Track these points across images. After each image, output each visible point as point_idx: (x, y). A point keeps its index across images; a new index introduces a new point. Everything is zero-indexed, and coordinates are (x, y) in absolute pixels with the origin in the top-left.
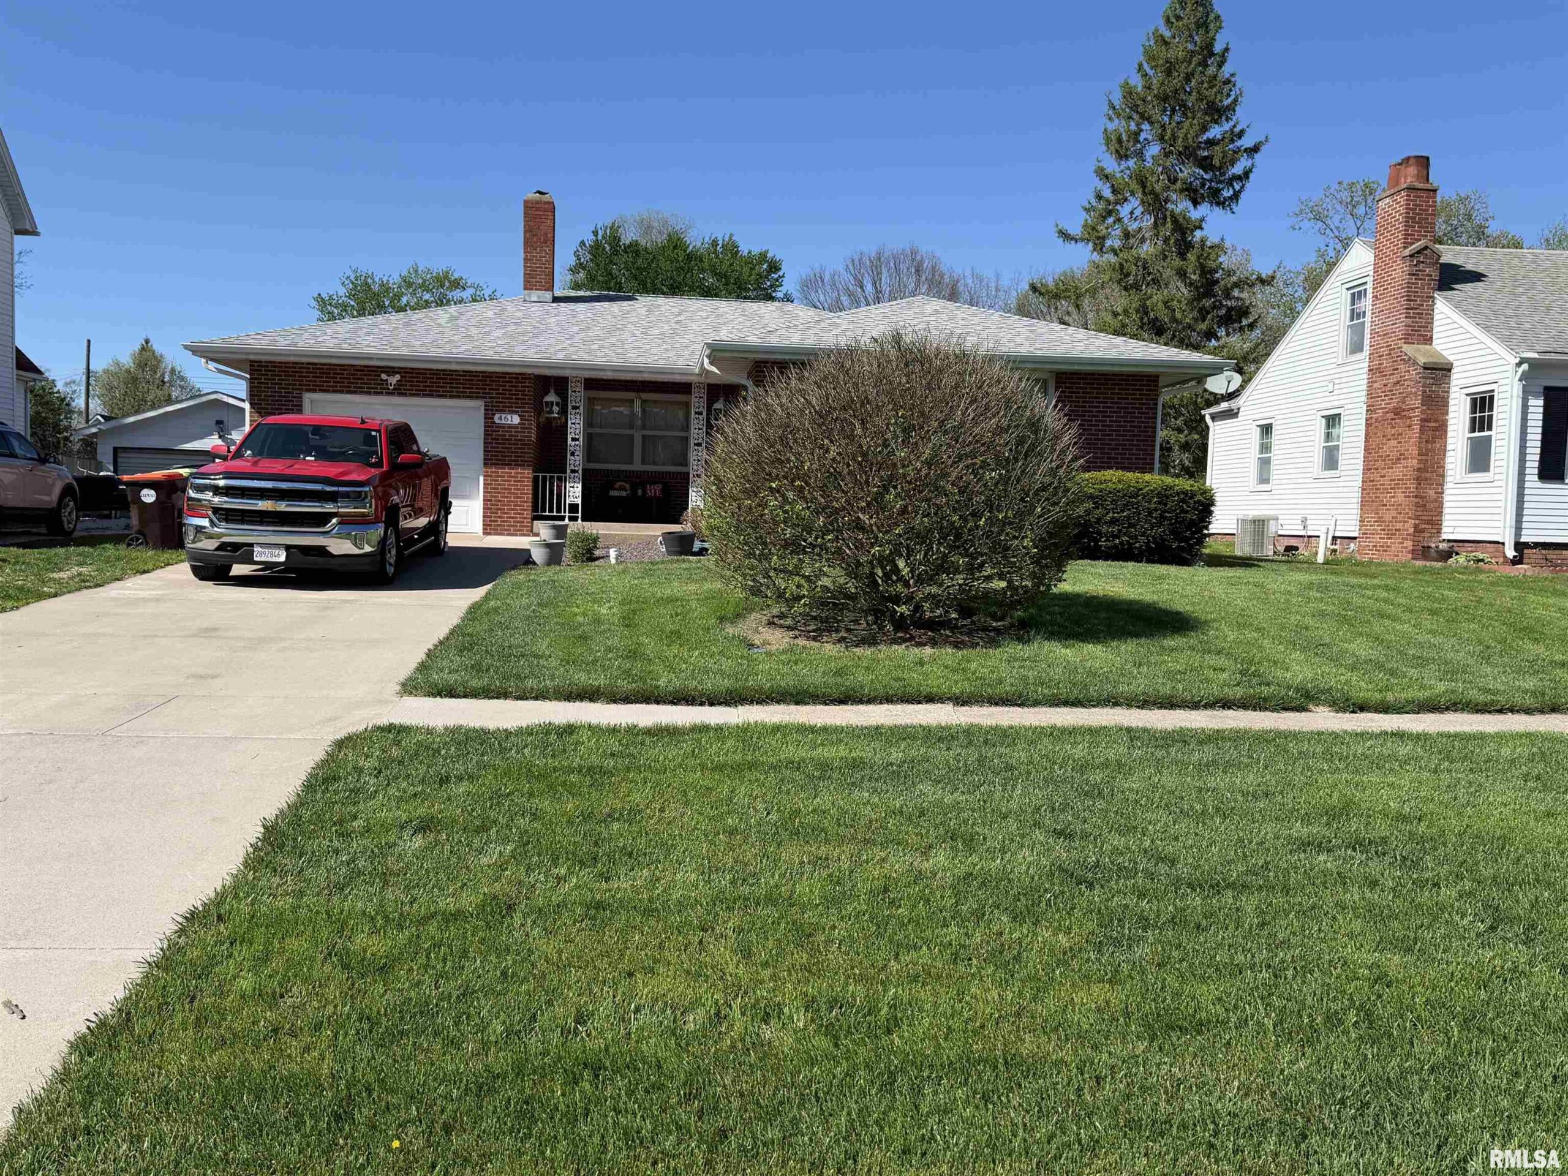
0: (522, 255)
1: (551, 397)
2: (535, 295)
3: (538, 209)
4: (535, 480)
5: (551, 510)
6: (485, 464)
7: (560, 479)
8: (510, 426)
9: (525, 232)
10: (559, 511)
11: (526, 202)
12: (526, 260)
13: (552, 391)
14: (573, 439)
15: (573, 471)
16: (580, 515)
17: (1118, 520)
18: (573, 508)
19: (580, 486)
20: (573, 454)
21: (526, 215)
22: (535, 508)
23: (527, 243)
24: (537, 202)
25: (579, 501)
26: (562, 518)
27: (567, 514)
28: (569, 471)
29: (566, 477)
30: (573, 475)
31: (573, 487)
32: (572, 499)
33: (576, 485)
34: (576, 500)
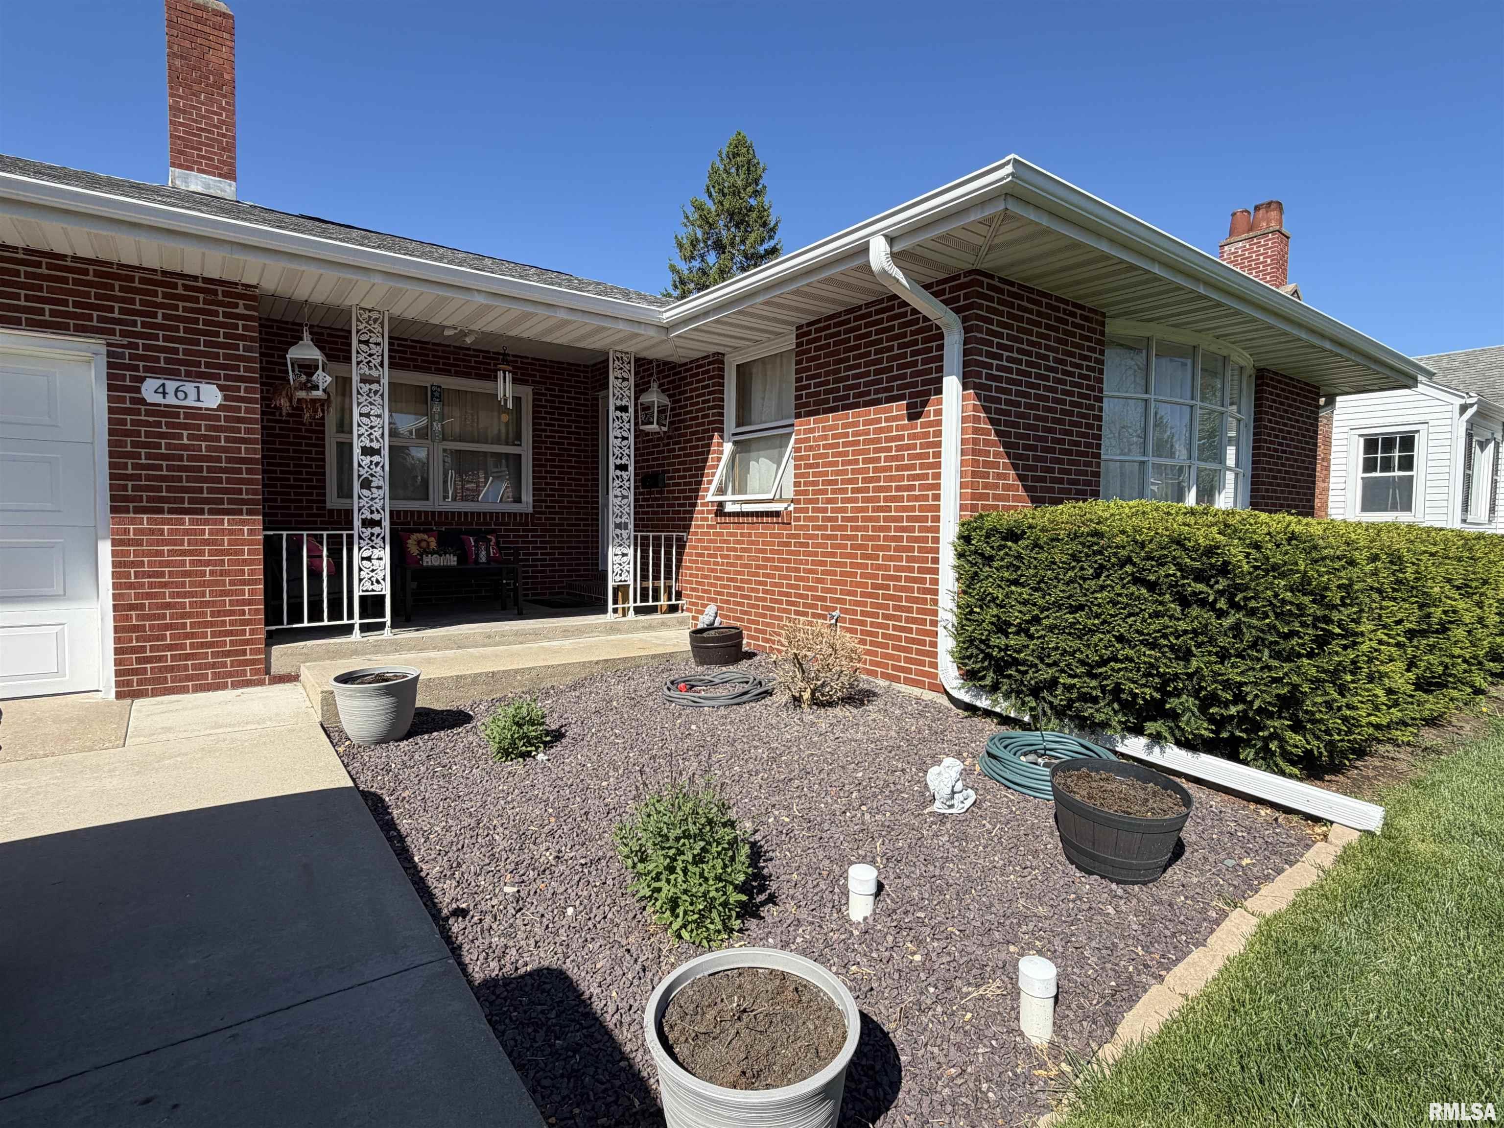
0: (166, 97)
1: (307, 352)
2: (197, 181)
4: (271, 547)
5: (315, 615)
6: (114, 510)
7: (335, 540)
8: (194, 414)
9: (171, 54)
10: (336, 613)
13: (308, 336)
14: (367, 451)
15: (368, 523)
16: (388, 619)
18: (372, 604)
19: (386, 554)
20: (366, 484)
21: (171, 24)
22: (272, 615)
23: (176, 78)
25: (385, 589)
26: (348, 630)
27: (357, 620)
28: (357, 523)
29: (350, 537)
30: (367, 532)
31: (369, 559)
32: (368, 585)
33: (377, 553)
34: (376, 587)
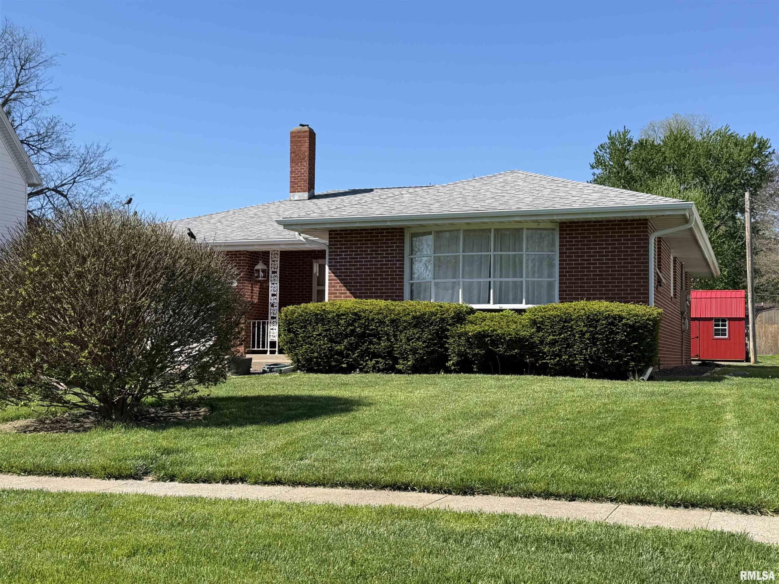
0: (289, 169)
1: (260, 266)
2: (297, 196)
3: (299, 137)
5: (258, 347)
7: (264, 323)
9: (291, 153)
10: (263, 347)
11: (292, 133)
12: (292, 172)
13: (261, 262)
14: (273, 295)
15: (273, 318)
16: (277, 349)
17: (557, 342)
18: (273, 344)
19: (276, 327)
20: (272, 306)
21: (292, 142)
23: (292, 161)
24: (299, 132)
25: (276, 339)
26: (265, 352)
27: (269, 349)
28: (269, 318)
29: (268, 322)
30: (272, 321)
31: (272, 329)
32: (272, 338)
33: (275, 327)
34: (274, 338)
